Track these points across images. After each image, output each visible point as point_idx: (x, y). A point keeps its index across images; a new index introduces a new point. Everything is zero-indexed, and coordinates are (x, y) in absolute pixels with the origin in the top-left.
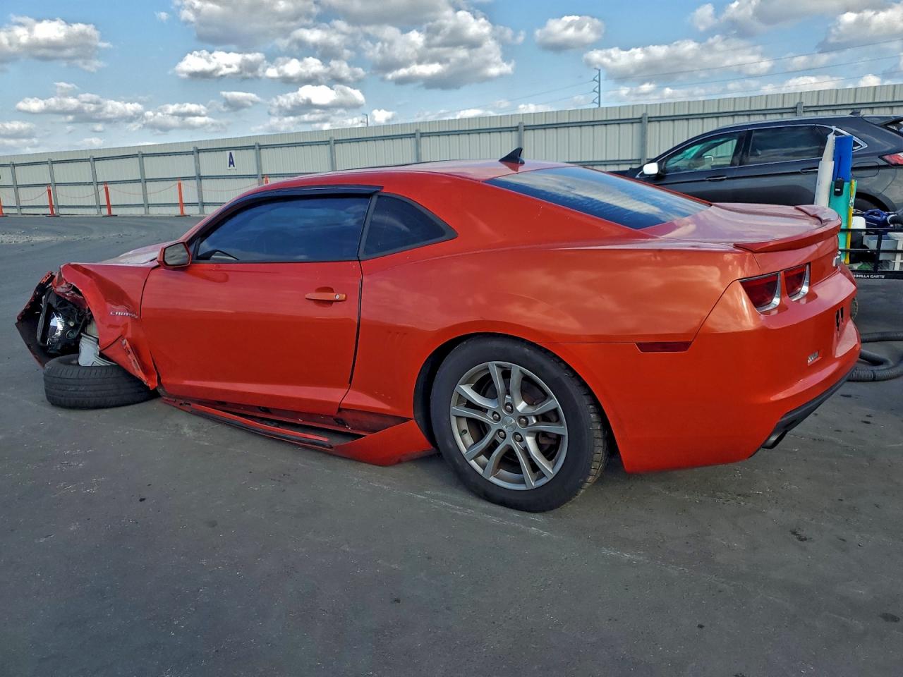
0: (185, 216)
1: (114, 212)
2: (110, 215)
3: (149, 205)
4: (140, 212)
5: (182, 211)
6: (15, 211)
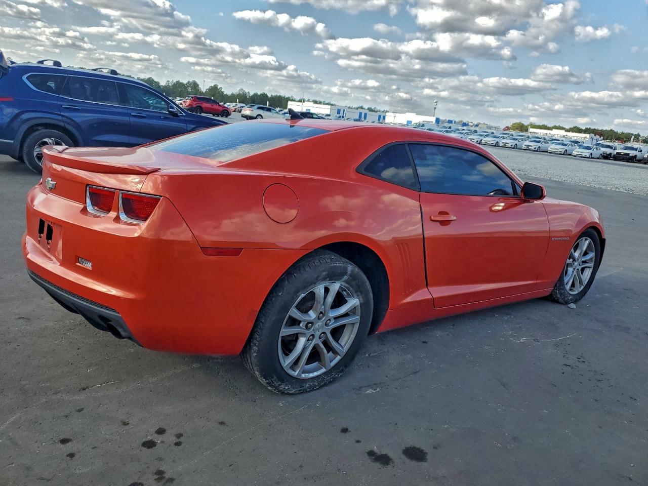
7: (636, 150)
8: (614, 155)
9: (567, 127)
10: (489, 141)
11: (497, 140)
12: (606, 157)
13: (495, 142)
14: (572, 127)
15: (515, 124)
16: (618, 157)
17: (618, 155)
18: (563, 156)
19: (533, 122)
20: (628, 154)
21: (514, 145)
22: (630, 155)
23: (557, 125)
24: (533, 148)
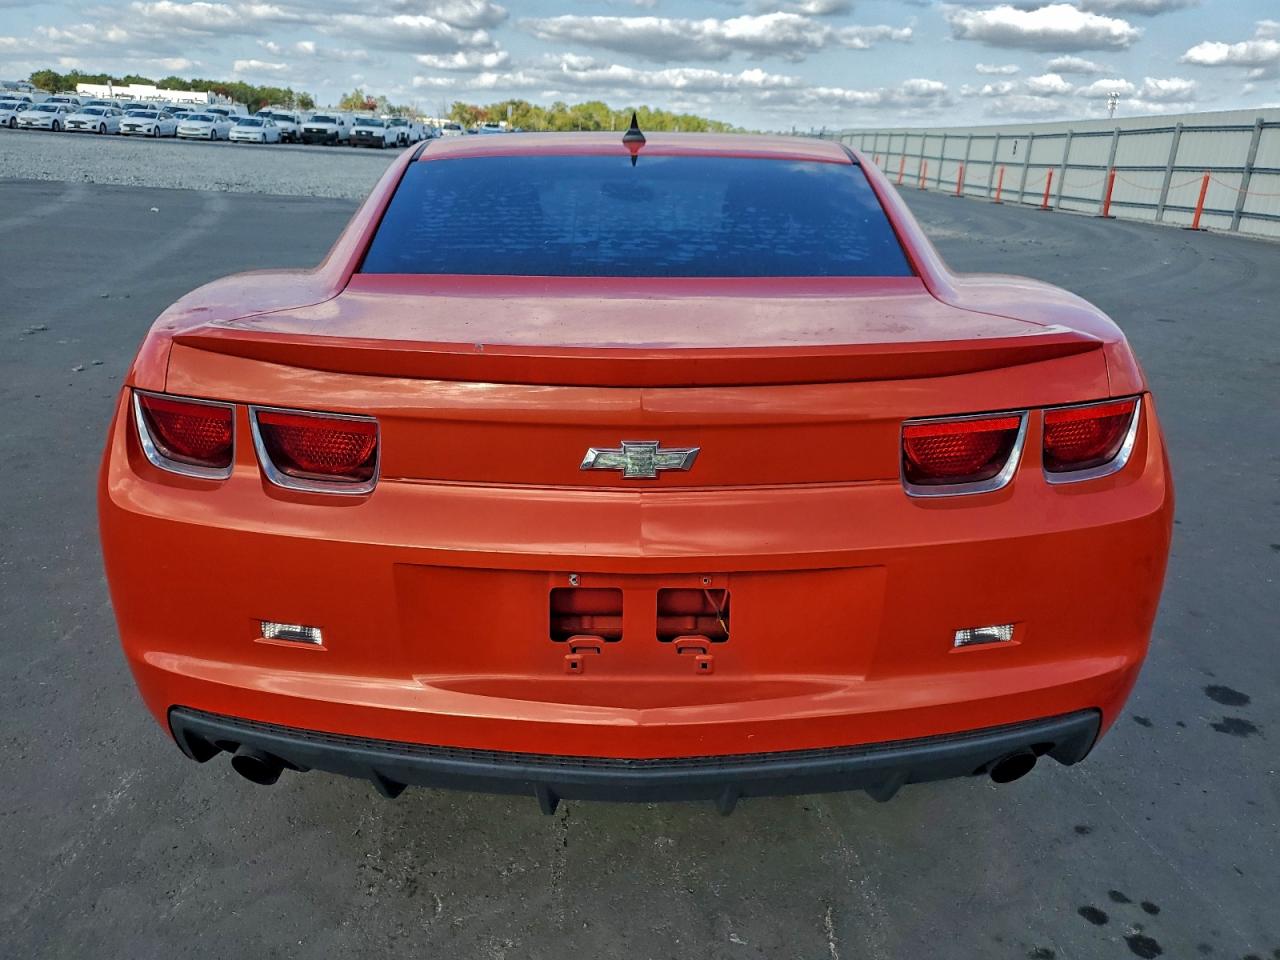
0: (1198, 230)
1: (1113, 211)
2: (1106, 216)
3: (1166, 208)
4: (1149, 215)
5: (1197, 221)
6: (1015, 198)
7: (333, 121)
8: (302, 134)
9: (157, 79)
10: (37, 120)
11: (54, 116)
12: (289, 138)
13: (49, 122)
14: (165, 78)
15: (37, 74)
16: (309, 137)
17: (308, 134)
18: (210, 142)
19: (78, 70)
20: (324, 131)
21: (98, 125)
22: (329, 132)
23: (133, 75)
24: (144, 130)
